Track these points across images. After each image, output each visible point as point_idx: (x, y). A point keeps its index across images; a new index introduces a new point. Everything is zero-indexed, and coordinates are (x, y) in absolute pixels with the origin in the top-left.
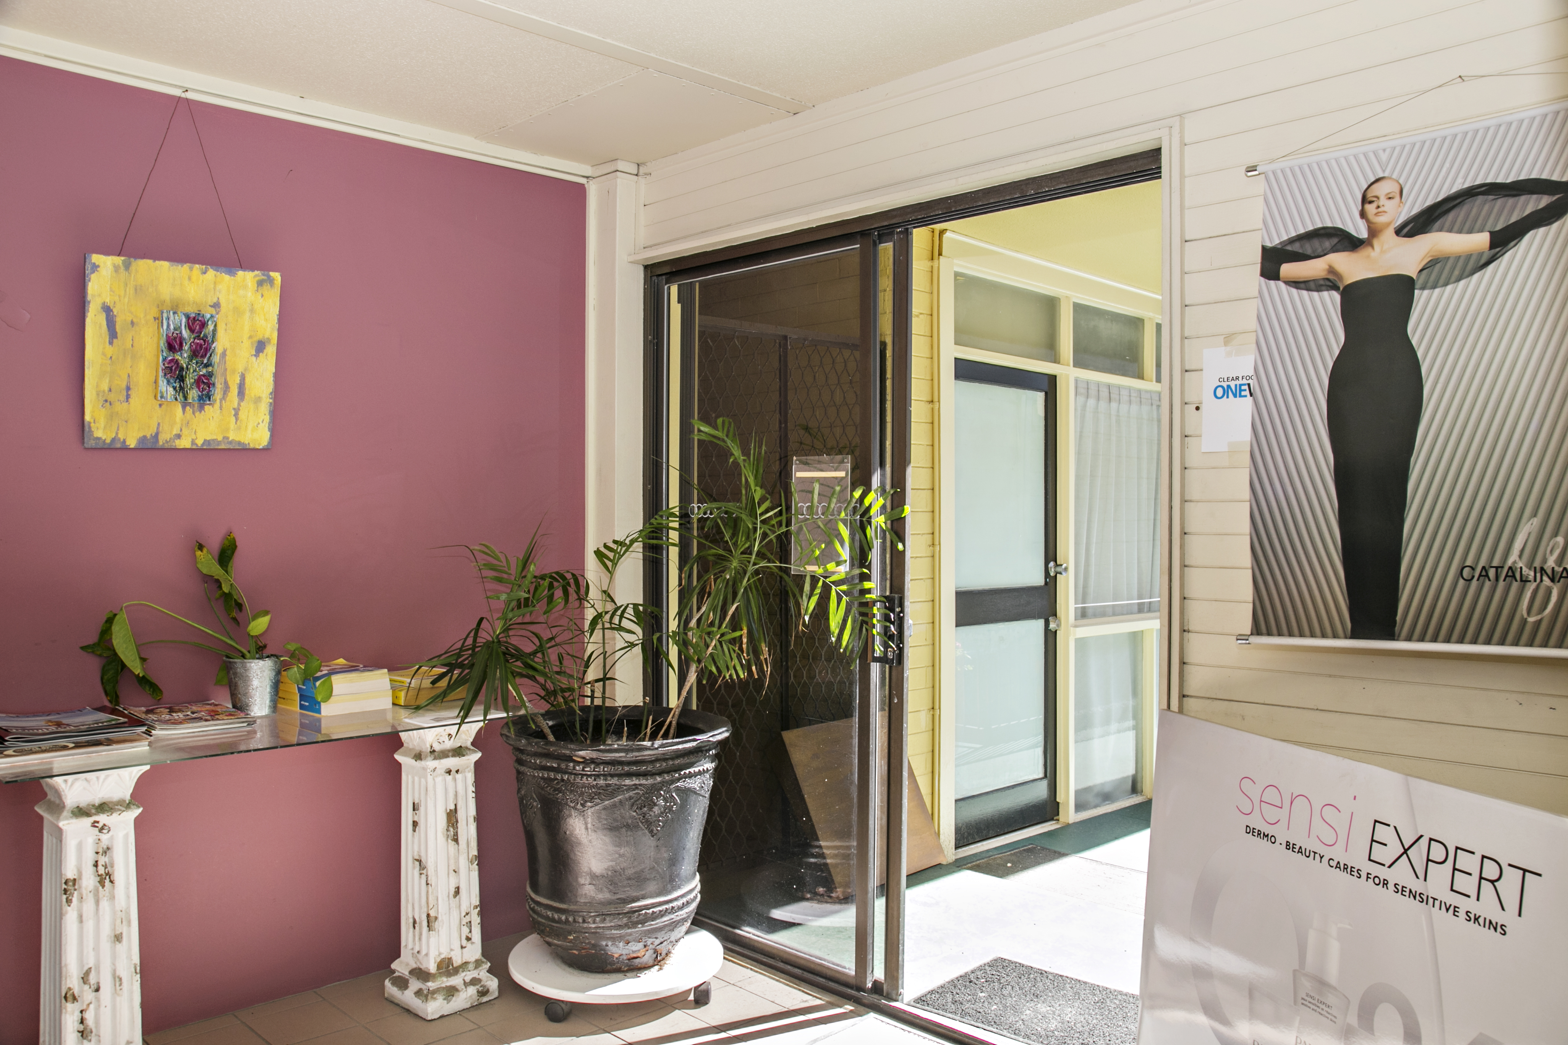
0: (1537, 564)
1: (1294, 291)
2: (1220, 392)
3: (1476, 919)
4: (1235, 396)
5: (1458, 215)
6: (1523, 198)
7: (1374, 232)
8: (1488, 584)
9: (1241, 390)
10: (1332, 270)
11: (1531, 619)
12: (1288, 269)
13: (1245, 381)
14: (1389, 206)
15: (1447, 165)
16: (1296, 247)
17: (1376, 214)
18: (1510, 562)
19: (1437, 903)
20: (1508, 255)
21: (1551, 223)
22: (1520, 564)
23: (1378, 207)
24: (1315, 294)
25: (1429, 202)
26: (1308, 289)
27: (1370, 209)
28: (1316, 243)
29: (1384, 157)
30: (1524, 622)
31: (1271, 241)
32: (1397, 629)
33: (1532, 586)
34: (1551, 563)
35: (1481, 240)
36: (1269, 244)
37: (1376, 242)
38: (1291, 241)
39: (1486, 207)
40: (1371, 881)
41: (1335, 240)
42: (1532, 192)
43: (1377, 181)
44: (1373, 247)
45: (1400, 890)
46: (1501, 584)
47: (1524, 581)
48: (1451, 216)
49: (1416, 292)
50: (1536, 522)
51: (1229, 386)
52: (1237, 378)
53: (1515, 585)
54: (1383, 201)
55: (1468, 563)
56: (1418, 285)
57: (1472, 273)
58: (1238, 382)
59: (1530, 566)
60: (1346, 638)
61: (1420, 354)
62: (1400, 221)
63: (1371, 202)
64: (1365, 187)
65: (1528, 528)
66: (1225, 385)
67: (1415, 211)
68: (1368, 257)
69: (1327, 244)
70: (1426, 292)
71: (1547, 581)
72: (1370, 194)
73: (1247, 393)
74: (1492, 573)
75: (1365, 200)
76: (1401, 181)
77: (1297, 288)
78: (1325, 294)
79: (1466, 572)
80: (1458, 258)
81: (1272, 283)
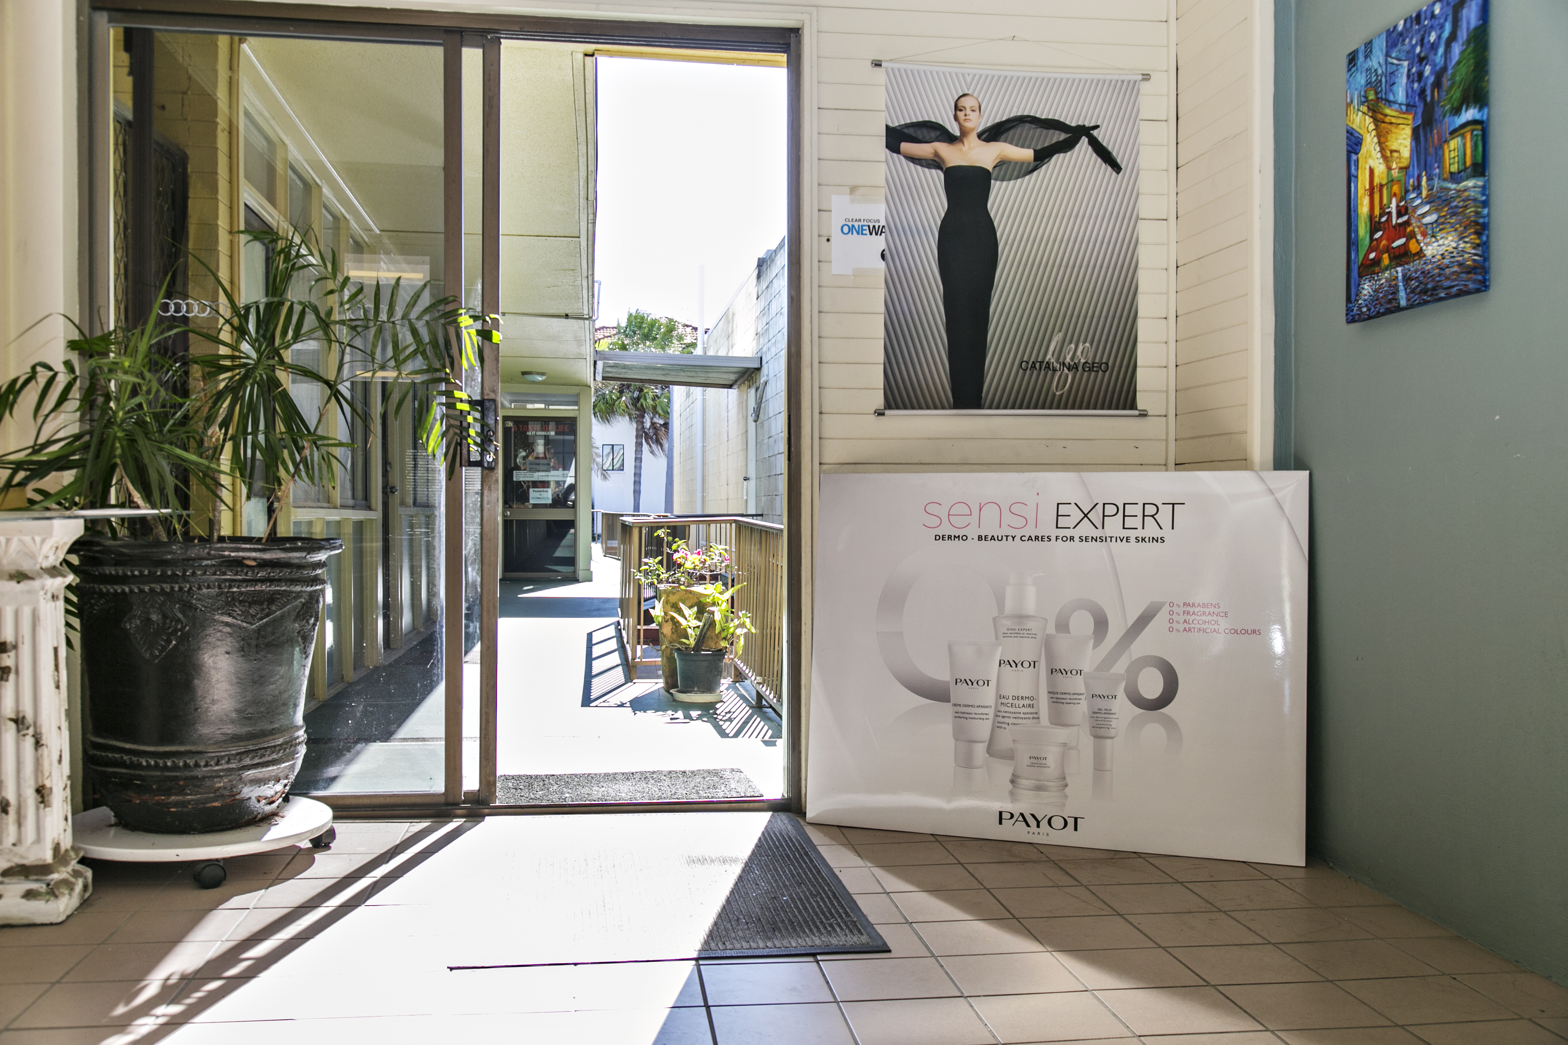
0: (1061, 360)
1: (911, 164)
2: (846, 229)
3: (1143, 540)
4: (858, 233)
5: (1016, 132)
6: (1051, 131)
7: (964, 133)
8: (1035, 372)
9: (862, 230)
10: (936, 154)
11: (1058, 393)
12: (905, 146)
13: (865, 223)
14: (973, 116)
15: (1007, 96)
16: (911, 131)
17: (965, 120)
18: (1047, 359)
19: (1114, 539)
20: (1044, 167)
21: (1066, 152)
22: (1053, 360)
23: (966, 115)
24: (926, 170)
25: (997, 120)
26: (922, 165)
27: (961, 115)
28: (925, 131)
29: (969, 79)
30: (1054, 395)
31: (892, 122)
32: (983, 401)
33: (1058, 373)
34: (1068, 360)
35: (1027, 154)
36: (891, 125)
37: (965, 141)
38: (907, 126)
39: (1031, 132)
40: (1060, 541)
41: (938, 133)
42: (1056, 129)
43: (964, 95)
44: (963, 143)
45: (1084, 539)
46: (1043, 372)
47: (1055, 370)
48: (1012, 132)
49: (992, 181)
50: (1061, 335)
51: (853, 226)
52: (860, 220)
53: (1050, 373)
54: (968, 112)
55: (1025, 359)
56: (993, 176)
57: (1025, 175)
58: (860, 224)
59: (1057, 361)
60: (950, 408)
61: (996, 224)
62: (980, 129)
63: (961, 110)
64: (956, 98)
65: (1057, 338)
66: (850, 224)
67: (989, 124)
68: (961, 150)
69: (933, 134)
70: (998, 183)
71: (1066, 370)
72: (960, 104)
73: (867, 232)
74: (1038, 365)
75: (957, 108)
76: (980, 100)
77: (914, 163)
78: (933, 171)
79: (1024, 364)
80: (1016, 163)
81: (895, 155)
